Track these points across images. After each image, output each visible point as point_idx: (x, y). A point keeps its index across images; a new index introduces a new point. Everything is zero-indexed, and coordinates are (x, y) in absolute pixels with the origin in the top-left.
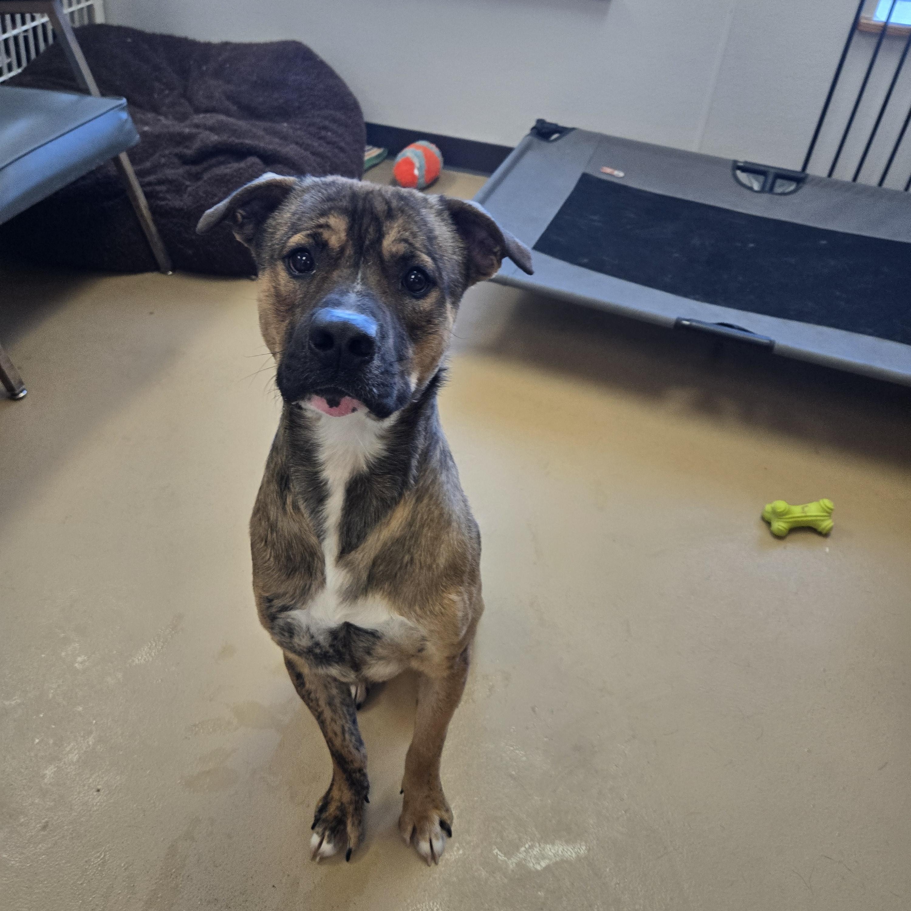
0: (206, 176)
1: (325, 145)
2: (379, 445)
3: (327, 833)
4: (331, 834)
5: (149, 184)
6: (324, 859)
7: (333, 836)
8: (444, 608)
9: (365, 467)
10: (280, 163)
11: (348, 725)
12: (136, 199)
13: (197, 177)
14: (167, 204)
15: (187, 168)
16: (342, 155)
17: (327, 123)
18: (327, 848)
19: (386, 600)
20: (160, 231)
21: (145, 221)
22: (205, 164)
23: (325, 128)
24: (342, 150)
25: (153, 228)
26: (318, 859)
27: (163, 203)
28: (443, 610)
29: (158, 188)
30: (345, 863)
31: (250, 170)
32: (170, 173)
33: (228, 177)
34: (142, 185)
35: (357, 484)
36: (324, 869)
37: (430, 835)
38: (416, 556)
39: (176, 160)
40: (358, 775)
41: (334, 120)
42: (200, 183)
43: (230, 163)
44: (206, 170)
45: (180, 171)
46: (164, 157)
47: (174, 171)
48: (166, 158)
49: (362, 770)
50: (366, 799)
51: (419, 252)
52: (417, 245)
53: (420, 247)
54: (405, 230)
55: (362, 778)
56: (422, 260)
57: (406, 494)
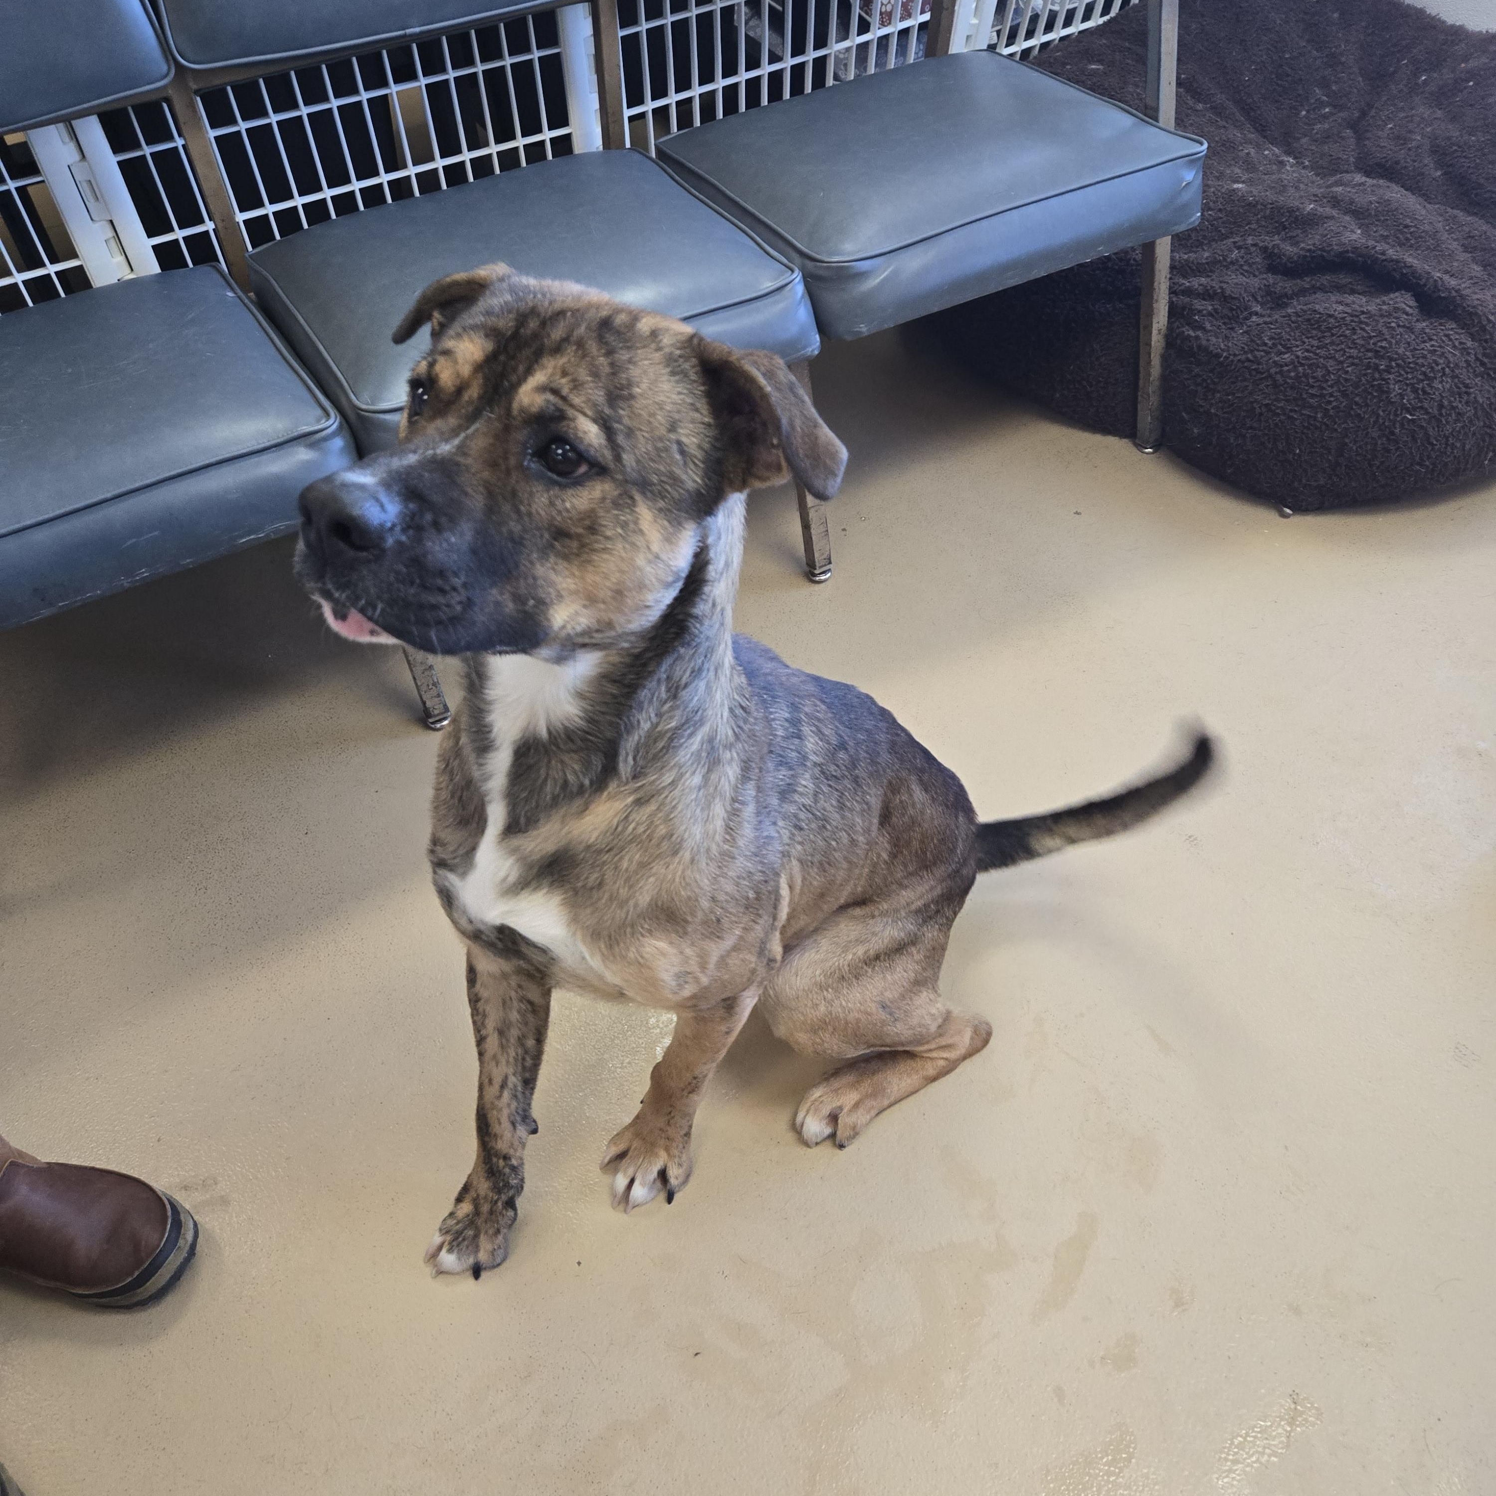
0: (1296, 306)
3: (450, 1236)
4: (455, 1239)
5: (1188, 292)
6: (442, 1273)
7: (456, 1244)
9: (544, 733)
10: (1456, 319)
12: (1150, 314)
13: (1278, 301)
14: (1197, 338)
15: (1271, 278)
18: (447, 1259)
20: (1164, 378)
22: (1306, 282)
25: (1156, 369)
27: (1191, 332)
29: (1198, 304)
32: (1231, 281)
34: (1172, 292)
37: (636, 1172)
39: (1258, 259)
40: (501, 1163)
42: (1277, 315)
44: (1303, 292)
45: (1255, 283)
46: (1239, 248)
47: (1242, 279)
48: (1243, 251)
49: (510, 1159)
50: (510, 1204)
51: (576, 413)
52: (577, 400)
53: (583, 405)
54: (564, 374)
55: (507, 1170)
56: (576, 428)
57: (612, 786)
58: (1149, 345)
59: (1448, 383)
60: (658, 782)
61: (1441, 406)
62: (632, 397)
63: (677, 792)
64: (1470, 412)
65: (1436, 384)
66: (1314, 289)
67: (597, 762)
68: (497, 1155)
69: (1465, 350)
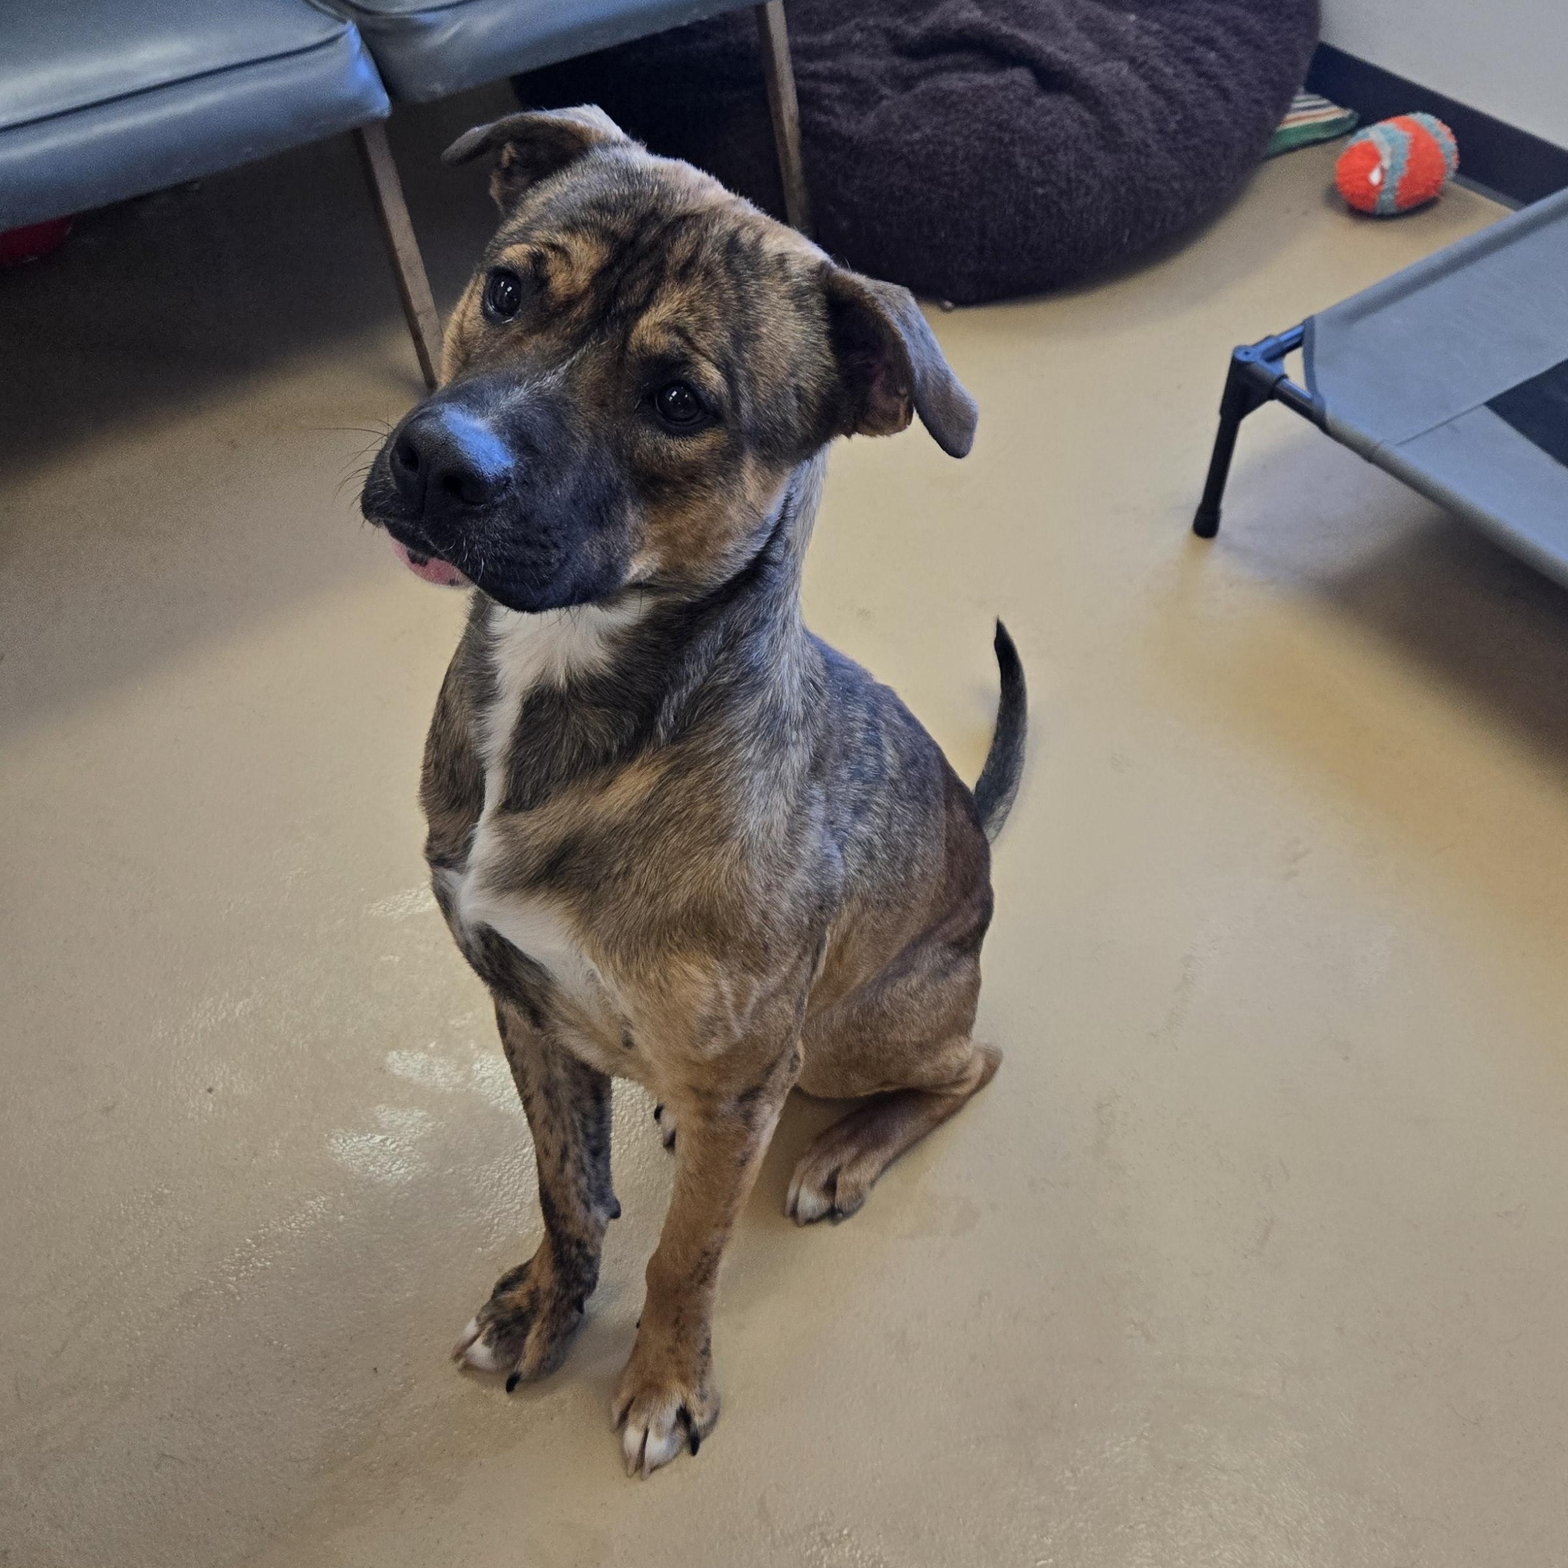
0: (923, 85)
1: (1189, 76)
2: (602, 652)
3: (490, 1326)
4: (495, 1330)
5: (815, 76)
6: (469, 1368)
7: (495, 1336)
8: (666, 979)
9: (562, 681)
10: (1072, 93)
11: (577, 1150)
12: (778, 99)
13: (906, 83)
14: (829, 123)
15: (897, 61)
16: (1218, 105)
17: (1218, 32)
18: (481, 1352)
19: (569, 921)
20: (809, 168)
21: (784, 145)
22: (931, 63)
23: (1210, 43)
24: (1224, 94)
25: (795, 162)
26: (461, 1362)
27: (823, 118)
28: (664, 985)
29: (826, 88)
30: (503, 1391)
31: (1001, 94)
32: (857, 63)
33: (954, 98)
34: (798, 75)
35: (542, 702)
36: (466, 1384)
37: (648, 1420)
38: (637, 869)
39: (881, 41)
40: (574, 1251)
41: (1237, 31)
42: (906, 97)
43: (976, 70)
44: (928, 73)
45: (881, 65)
46: (862, 30)
47: (869, 62)
48: (866, 33)
49: (585, 1246)
50: (578, 1304)
51: (700, 358)
52: (703, 344)
53: (708, 348)
54: (692, 311)
55: (580, 1260)
56: (698, 374)
57: (648, 752)
58: (782, 134)
59: (1072, 156)
60: (701, 750)
61: (1069, 181)
62: (758, 337)
63: (725, 765)
64: (1096, 185)
65: (1061, 156)
66: (940, 69)
67: (630, 723)
68: (568, 1239)
69: (1084, 124)
